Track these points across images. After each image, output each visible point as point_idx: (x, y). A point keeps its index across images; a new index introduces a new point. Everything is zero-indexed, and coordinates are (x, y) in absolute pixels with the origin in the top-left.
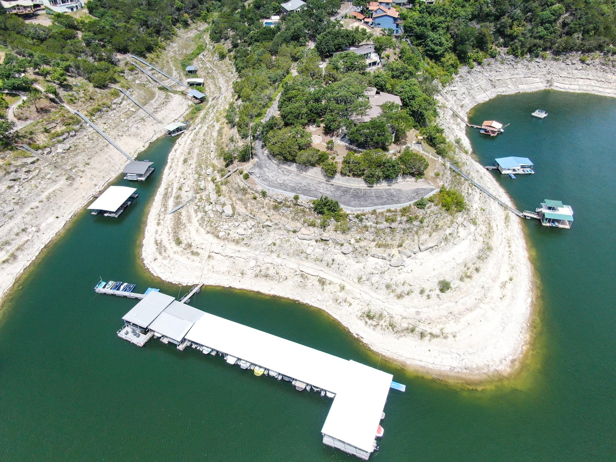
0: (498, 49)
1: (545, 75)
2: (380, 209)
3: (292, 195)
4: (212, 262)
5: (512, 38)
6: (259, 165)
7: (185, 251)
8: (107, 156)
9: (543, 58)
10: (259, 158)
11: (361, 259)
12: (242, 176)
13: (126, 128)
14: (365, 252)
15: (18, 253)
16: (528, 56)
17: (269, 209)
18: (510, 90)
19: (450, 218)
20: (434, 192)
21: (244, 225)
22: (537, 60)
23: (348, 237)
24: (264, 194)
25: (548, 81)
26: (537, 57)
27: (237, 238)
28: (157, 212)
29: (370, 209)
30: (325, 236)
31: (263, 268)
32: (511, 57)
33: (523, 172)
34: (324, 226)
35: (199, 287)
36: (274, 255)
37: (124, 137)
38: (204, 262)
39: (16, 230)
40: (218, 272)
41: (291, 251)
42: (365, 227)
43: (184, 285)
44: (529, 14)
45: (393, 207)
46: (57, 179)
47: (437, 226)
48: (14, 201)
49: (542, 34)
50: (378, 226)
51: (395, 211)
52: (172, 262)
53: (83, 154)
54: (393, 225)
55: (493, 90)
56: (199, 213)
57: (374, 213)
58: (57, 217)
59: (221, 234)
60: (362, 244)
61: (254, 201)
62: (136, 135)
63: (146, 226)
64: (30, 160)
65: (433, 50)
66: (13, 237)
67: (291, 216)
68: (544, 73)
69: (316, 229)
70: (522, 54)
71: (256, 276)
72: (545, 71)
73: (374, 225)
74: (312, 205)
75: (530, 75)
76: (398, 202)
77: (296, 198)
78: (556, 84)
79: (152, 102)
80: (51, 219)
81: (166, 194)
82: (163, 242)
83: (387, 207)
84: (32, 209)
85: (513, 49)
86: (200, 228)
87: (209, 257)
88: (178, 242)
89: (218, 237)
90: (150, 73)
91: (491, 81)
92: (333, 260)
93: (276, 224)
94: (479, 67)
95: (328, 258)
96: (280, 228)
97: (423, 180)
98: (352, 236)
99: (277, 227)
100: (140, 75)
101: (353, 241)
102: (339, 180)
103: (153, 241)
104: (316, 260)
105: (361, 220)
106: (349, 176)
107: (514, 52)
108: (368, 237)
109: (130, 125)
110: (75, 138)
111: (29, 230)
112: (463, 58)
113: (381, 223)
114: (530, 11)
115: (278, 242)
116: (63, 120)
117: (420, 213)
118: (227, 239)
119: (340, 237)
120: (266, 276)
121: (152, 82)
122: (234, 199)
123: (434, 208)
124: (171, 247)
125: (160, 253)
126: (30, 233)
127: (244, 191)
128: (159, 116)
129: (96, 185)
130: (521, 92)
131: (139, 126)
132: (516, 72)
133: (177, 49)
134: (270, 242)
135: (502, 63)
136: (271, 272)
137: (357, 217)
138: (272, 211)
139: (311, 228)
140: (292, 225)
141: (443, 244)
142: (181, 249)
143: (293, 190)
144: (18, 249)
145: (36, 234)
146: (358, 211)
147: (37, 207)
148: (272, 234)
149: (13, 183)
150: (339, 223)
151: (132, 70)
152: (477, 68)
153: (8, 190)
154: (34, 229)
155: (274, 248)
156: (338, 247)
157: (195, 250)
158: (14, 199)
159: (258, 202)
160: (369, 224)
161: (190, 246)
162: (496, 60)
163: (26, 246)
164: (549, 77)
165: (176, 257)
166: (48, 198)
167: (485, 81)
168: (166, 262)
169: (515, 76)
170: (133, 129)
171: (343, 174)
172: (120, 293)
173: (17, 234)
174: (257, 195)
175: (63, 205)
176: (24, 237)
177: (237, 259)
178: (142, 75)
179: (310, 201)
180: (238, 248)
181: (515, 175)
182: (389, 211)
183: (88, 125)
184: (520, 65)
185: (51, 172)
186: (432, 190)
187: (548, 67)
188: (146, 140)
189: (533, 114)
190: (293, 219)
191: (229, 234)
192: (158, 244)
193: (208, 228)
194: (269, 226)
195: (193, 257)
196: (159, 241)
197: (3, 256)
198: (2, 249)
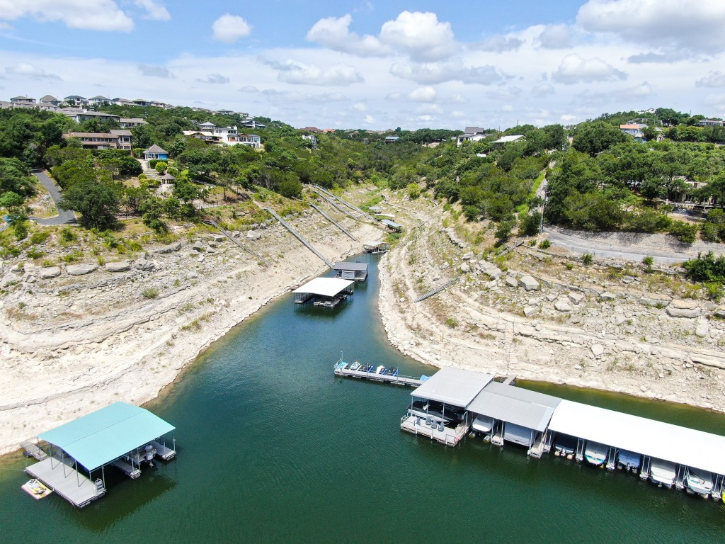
3: (637, 259)
4: (522, 348)
7: (467, 334)
12: (535, 247)
15: (203, 323)
17: (600, 279)
21: (564, 299)
24: (587, 260)
27: (556, 315)
28: (392, 303)
31: (620, 356)
34: (714, 297)
35: (511, 379)
37: (318, 243)
38: (507, 346)
39: (200, 299)
40: (537, 362)
41: (665, 333)
46: (248, 261)
48: (198, 269)
56: (473, 293)
58: (250, 298)
59: (528, 311)
61: (568, 272)
62: (331, 245)
64: (216, 237)
66: (196, 304)
67: (644, 287)
69: (698, 301)
71: (610, 369)
74: (683, 270)
77: (647, 262)
80: (243, 298)
81: (397, 290)
82: (422, 326)
84: (219, 281)
86: (482, 307)
87: (514, 340)
88: (452, 324)
89: (522, 314)
93: (622, 297)
96: (631, 302)
99: (624, 300)
102: (704, 246)
104: (719, 343)
106: (718, 242)
109: (324, 235)
110: (266, 230)
111: (216, 302)
115: (635, 320)
116: (252, 213)
118: (538, 316)
122: (532, 271)
124: (441, 330)
125: (424, 338)
126: (217, 305)
127: (547, 262)
128: (354, 235)
129: (293, 279)
131: (334, 238)
134: (621, 319)
136: (637, 363)
138: (607, 282)
139: (688, 300)
140: (653, 298)
142: (459, 332)
144: (202, 319)
145: (225, 308)
147: (226, 282)
148: (619, 309)
149: (196, 252)
151: (314, 197)
153: (190, 258)
154: (224, 303)
155: (632, 329)
157: (486, 333)
158: (197, 267)
159: (578, 272)
161: (475, 327)
163: (212, 318)
165: (453, 340)
166: (239, 277)
168: (438, 346)
170: (327, 240)
171: (707, 240)
172: (377, 375)
173: (201, 303)
174: (572, 263)
175: (256, 288)
176: (210, 308)
177: (564, 343)
179: (675, 264)
180: (563, 328)
183: (279, 222)
185: (241, 254)
190: (649, 290)
191: (540, 311)
192: (416, 330)
193: (499, 307)
194: (609, 299)
195: (483, 341)
196: (415, 326)
197: (182, 321)
198: (181, 314)
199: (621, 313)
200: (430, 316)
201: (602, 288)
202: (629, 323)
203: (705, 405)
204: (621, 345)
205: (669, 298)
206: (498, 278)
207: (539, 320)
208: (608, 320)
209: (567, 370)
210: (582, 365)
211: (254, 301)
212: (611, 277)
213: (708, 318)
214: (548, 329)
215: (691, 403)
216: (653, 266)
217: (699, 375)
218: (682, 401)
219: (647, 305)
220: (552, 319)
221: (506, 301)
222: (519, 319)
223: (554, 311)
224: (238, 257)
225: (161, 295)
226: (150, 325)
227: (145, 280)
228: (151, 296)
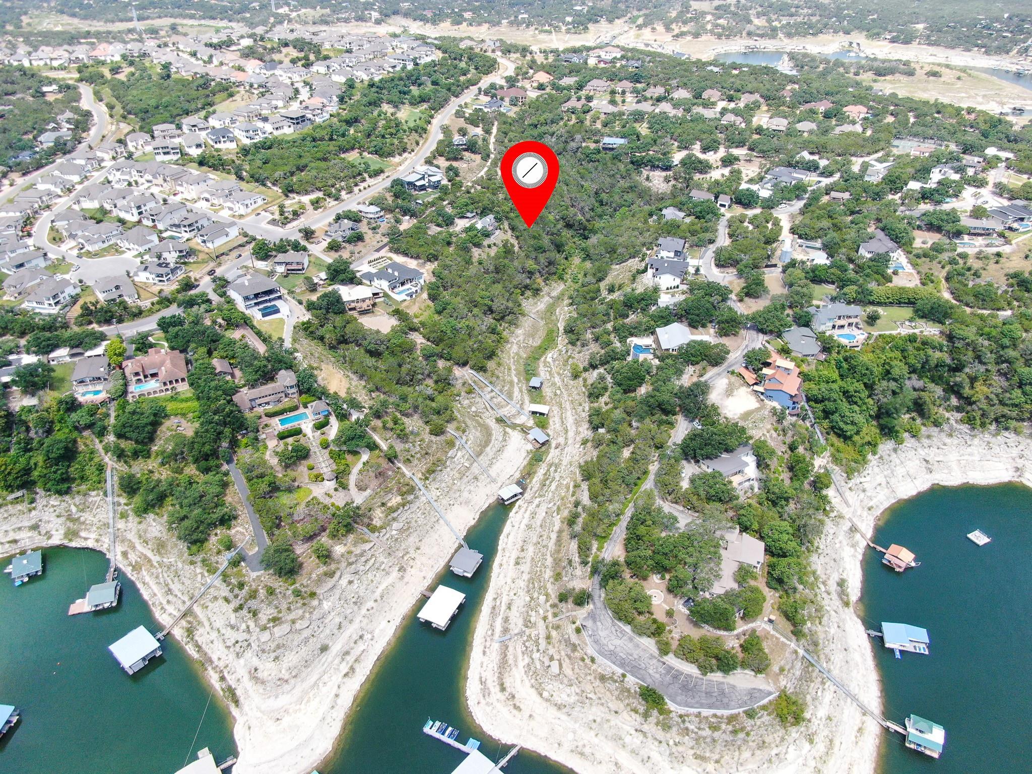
0: (947, 415)
1: (1014, 459)
2: (706, 712)
3: (620, 671)
4: (532, 723)
5: (969, 401)
6: (592, 616)
7: (507, 702)
8: (436, 536)
9: (1016, 432)
10: (594, 604)
11: (676, 765)
12: (574, 626)
13: (458, 494)
14: (681, 759)
15: (356, 665)
16: (993, 427)
17: (595, 678)
18: (952, 478)
19: (781, 732)
20: (771, 698)
21: (568, 690)
22: (1006, 434)
23: (668, 735)
24: (593, 660)
25: (1017, 469)
26: (1007, 429)
27: (559, 702)
28: (483, 633)
29: (695, 711)
30: (645, 728)
31: (580, 744)
32: (965, 428)
33: (913, 650)
34: (646, 715)
35: (517, 748)
36: (593, 733)
37: (456, 506)
38: (525, 720)
39: (355, 637)
40: (536, 736)
41: (610, 734)
42: (687, 729)
43: (503, 742)
44: (1004, 365)
45: (719, 712)
46: (391, 570)
47: (764, 742)
48: (354, 600)
49: (1017, 401)
50: (700, 732)
51: (722, 717)
52: (495, 712)
53: (415, 534)
54: (716, 734)
55: (928, 476)
56: (526, 656)
57: (698, 715)
58: (389, 621)
59: (545, 694)
60: (680, 748)
61: (581, 663)
62: (467, 502)
63: (472, 650)
64: (367, 546)
66: (352, 645)
67: (617, 693)
68: (1014, 455)
69: (637, 716)
70: (983, 425)
71: (572, 751)
72: (1015, 452)
73: (696, 730)
74: (638, 690)
75: (989, 457)
76: (726, 707)
77: (624, 676)
78: (1027, 475)
79: (488, 449)
80: (384, 623)
81: (494, 608)
82: (488, 682)
83: (712, 711)
84: (368, 610)
85: (969, 417)
86: (525, 677)
87: (530, 716)
88: (503, 689)
89: (541, 695)
90: (488, 397)
91: (927, 461)
92: (649, 758)
93: (600, 698)
94: (913, 440)
95: (644, 753)
96: (602, 704)
97: (763, 675)
98: (673, 735)
99: (600, 702)
100: (478, 399)
101: (671, 743)
102: (671, 660)
103: (478, 677)
104: (633, 751)
105: (684, 721)
106: (682, 659)
107: (970, 421)
108: (687, 742)
109: (463, 488)
110: (409, 512)
111: (365, 637)
112: (888, 431)
113: (704, 729)
114: (1006, 361)
115: (598, 720)
116: (399, 489)
117: (749, 723)
118: (549, 700)
119: (660, 734)
120: (582, 754)
121: (490, 410)
122: (563, 653)
123: (766, 719)
124: (496, 692)
125: (484, 696)
126: (365, 641)
127: (574, 648)
128: (493, 472)
129: (424, 578)
130: (971, 482)
131: (472, 488)
132: (969, 450)
133: (521, 338)
134: (591, 718)
135: (951, 435)
136: (587, 750)
137: (681, 716)
138: (598, 683)
139: (633, 713)
140: (613, 705)
141: (765, 766)
142: (504, 698)
143: (622, 665)
144: (356, 661)
145: (371, 642)
146: (682, 710)
147: (372, 608)
148: (594, 709)
149: (353, 577)
150: (661, 717)
151: (469, 392)
152: (909, 442)
153: (348, 587)
154: (369, 636)
155: (594, 725)
156: (656, 743)
157: (518, 704)
158: (353, 597)
159: (586, 665)
160: (691, 727)
161: (513, 697)
162: (942, 431)
163: (362, 657)
164: (1020, 463)
165: (499, 706)
166: (382, 597)
167: (918, 462)
168: (489, 709)
169: (966, 457)
170: (465, 494)
171: (676, 655)
172: (445, 738)
173: (355, 642)
174: (586, 657)
175: (395, 605)
176: (361, 646)
177: (556, 726)
178: (480, 400)
179: (637, 683)
180: (559, 714)
182: (715, 716)
183: (421, 493)
184: (976, 441)
185: (385, 561)
186: (770, 694)
187: (1021, 447)
188: (477, 509)
189: (969, 536)
190: (618, 698)
191: (552, 696)
192: (482, 682)
193: (533, 681)
194: (591, 699)
195: (515, 712)
196: (483, 680)
197: (344, 668)
198: (343, 660)
199: (594, 712)
200: (496, 669)
201: (592, 688)
202: (595, 721)
204: (585, 736)
205: (624, 708)
206: (542, 651)
207: (549, 704)
208: (584, 715)
209: (551, 746)
210: (559, 745)
211: (392, 622)
212: (602, 679)
213: (636, 730)
214: (551, 713)
216: (626, 679)
219: (610, 710)
220: (556, 705)
221: (538, 678)
222: (538, 699)
223: (559, 699)
224: (383, 567)
225: (330, 644)
226: (325, 678)
227: (321, 629)
228: (324, 649)
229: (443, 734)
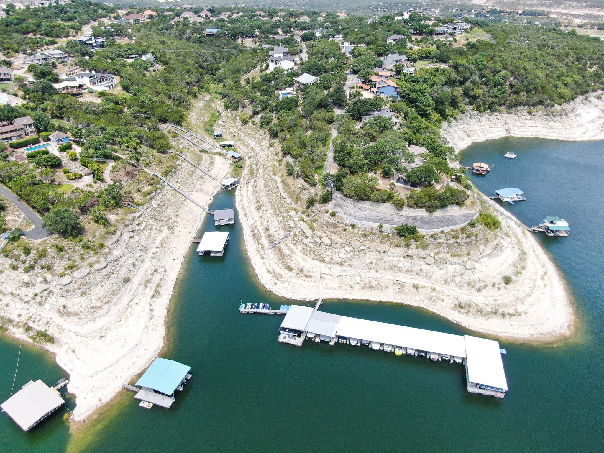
0: (466, 107)
1: (503, 125)
2: (446, 229)
3: (377, 225)
4: (325, 281)
5: (475, 98)
6: (337, 205)
7: (298, 275)
8: (188, 209)
9: (500, 112)
10: (335, 200)
11: (442, 267)
12: (328, 214)
13: (193, 185)
14: (444, 262)
15: (159, 289)
16: (488, 111)
17: (359, 237)
18: (480, 138)
19: (492, 233)
20: (476, 216)
21: (343, 251)
22: (496, 114)
23: (428, 252)
24: (353, 226)
25: (507, 130)
26: (495, 111)
27: (339, 261)
28: (255, 249)
29: (439, 230)
30: (410, 252)
31: (367, 281)
32: (476, 112)
33: (518, 199)
34: (407, 246)
35: (321, 300)
36: (373, 271)
37: (194, 192)
38: (318, 281)
39: (150, 271)
40: (331, 288)
41: (386, 267)
42: (439, 243)
43: (308, 300)
44: (484, 79)
45: (454, 227)
46: (161, 229)
47: (487, 239)
48: (139, 248)
49: (496, 94)
50: (448, 242)
51: (457, 231)
52: (291, 285)
53: (171, 207)
54: (459, 240)
55: (468, 139)
56: (298, 246)
57: (442, 232)
58: (174, 260)
59: (326, 259)
60: (441, 256)
61: (345, 232)
62: (202, 190)
63: (251, 260)
64: (137, 215)
65: (423, 110)
66: (150, 276)
67: (379, 241)
68: (503, 124)
69: (401, 248)
70: (485, 110)
71: (363, 288)
72: (503, 122)
73: (445, 241)
74: (395, 231)
75: (493, 126)
76: (456, 224)
77: (381, 227)
78: (512, 132)
79: (203, 162)
80: (171, 261)
81: (255, 235)
82: (275, 271)
83: (450, 228)
84: (154, 254)
85: (477, 106)
86: (304, 256)
87: (321, 277)
88: (290, 269)
89: (324, 262)
90: (189, 139)
91: (465, 132)
92: (421, 270)
93: (369, 248)
94: (455, 121)
95: (416, 268)
96: (373, 251)
97: (465, 207)
98: (431, 251)
99: (370, 250)
100: (182, 141)
101: (432, 255)
102: (407, 212)
103: (266, 271)
104: (407, 271)
105: (435, 239)
106: (414, 208)
107: (478, 109)
108: (443, 251)
109: (195, 182)
110: (161, 195)
111: (159, 271)
112: (444, 116)
113: (450, 240)
114: (484, 77)
115: (374, 261)
116: (147, 182)
117: (473, 230)
118: (331, 262)
119: (422, 253)
120: (371, 287)
121: (193, 146)
122: (327, 232)
123: (480, 227)
124: (286, 273)
125: (278, 279)
126: (160, 273)
127: (334, 225)
128: (213, 173)
129: (190, 233)
130: (489, 139)
131: (201, 183)
132: (482, 124)
133: (195, 117)
134: (368, 261)
135: (471, 118)
136: (374, 284)
137: (432, 236)
138: (363, 239)
139: (397, 248)
140: (382, 248)
141: (494, 251)
142: (294, 274)
143: (376, 221)
144: (158, 286)
145: (165, 273)
146: (431, 232)
147: (157, 252)
148: (367, 255)
149: (132, 234)
150: (418, 243)
151: (175, 137)
152: (454, 122)
153: (131, 240)
154: (163, 269)
155: (372, 266)
156: (422, 260)
157: (307, 274)
158: (138, 246)
159: (349, 233)
160: (441, 241)
161: (302, 271)
162: (466, 116)
163: (162, 283)
164: (507, 127)
165: (293, 280)
166: (162, 245)
167: (461, 132)
168: (286, 285)
169: (482, 127)
170: (198, 186)
171: (410, 206)
172: (260, 310)
173: (152, 275)
174: (346, 227)
175: (174, 250)
176: (157, 278)
177: (344, 277)
178: (184, 141)
179: (392, 228)
180: (342, 268)
181: (513, 201)
182: (452, 231)
183: (166, 184)
184: (484, 119)
185: (155, 223)
186: (475, 214)
187: (504, 119)
188: (210, 194)
189: (506, 155)
190: (381, 243)
191: (332, 259)
192: (272, 272)
193: (312, 256)
194: (363, 250)
195: (307, 279)
196: (271, 270)
197: (150, 292)
198: (146, 287)
199: (369, 257)
200: (278, 262)
201: (360, 243)
202: (372, 263)
203: (399, 301)
204: (368, 275)
205: (389, 247)
206: (310, 237)
207: (332, 265)
208: (362, 262)
209: (345, 291)
210: (351, 288)
211: (176, 260)
212: (365, 236)
213: (404, 257)
214: (337, 269)
215: (394, 301)
216: (383, 229)
217: (399, 287)
218: (391, 301)
219: (380, 252)
220: (338, 263)
221: (315, 253)
222: (322, 265)
223: (338, 259)
224: (154, 227)
225: (131, 277)
226: (136, 300)
227: (118, 268)
228: (127, 281)
229: (258, 308)
